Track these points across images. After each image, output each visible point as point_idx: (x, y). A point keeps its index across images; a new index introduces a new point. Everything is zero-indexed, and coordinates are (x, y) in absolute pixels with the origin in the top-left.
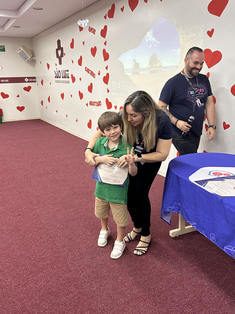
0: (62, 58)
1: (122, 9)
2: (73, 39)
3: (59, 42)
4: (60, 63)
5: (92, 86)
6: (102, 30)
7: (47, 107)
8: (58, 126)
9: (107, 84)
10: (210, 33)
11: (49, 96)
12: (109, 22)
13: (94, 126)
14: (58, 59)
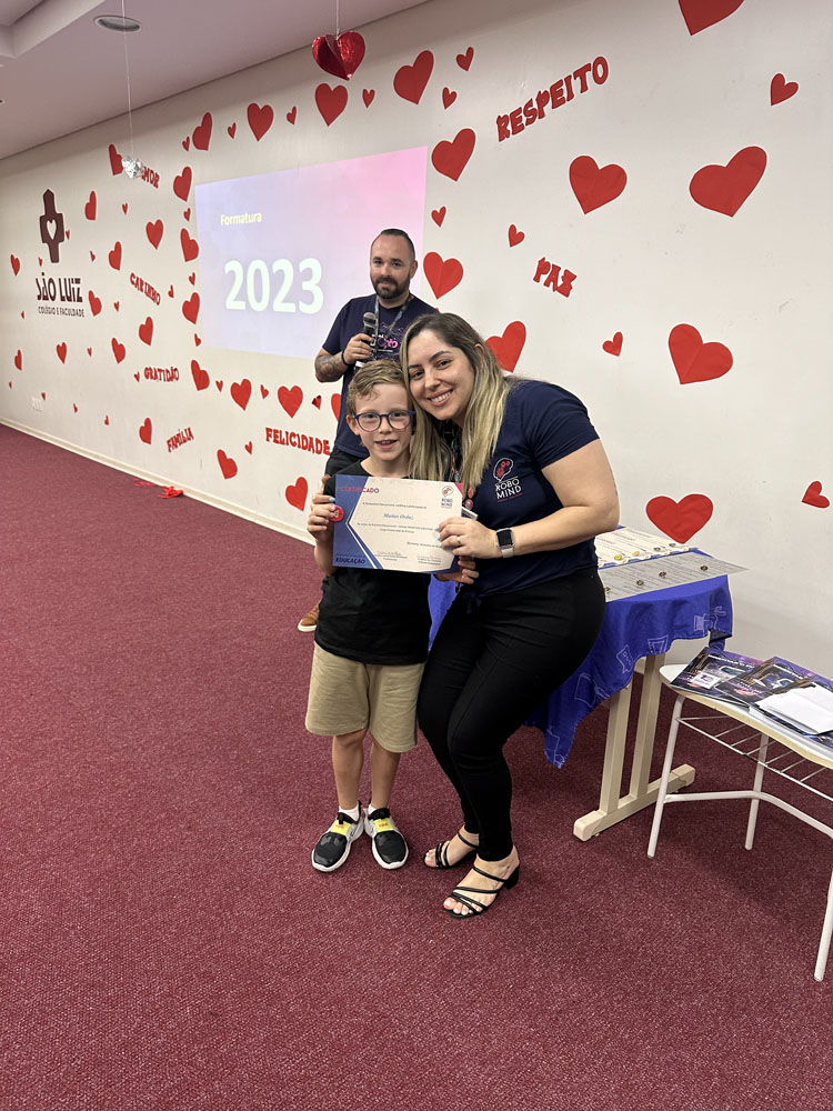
0: (60, 244)
1: (232, 131)
2: (93, 193)
3: (49, 198)
4: (55, 258)
5: (152, 326)
6: (178, 177)
7: (10, 385)
8: (46, 437)
9: (195, 323)
10: (438, 217)
11: (19, 352)
12: (196, 160)
13: (160, 435)
14: (46, 245)
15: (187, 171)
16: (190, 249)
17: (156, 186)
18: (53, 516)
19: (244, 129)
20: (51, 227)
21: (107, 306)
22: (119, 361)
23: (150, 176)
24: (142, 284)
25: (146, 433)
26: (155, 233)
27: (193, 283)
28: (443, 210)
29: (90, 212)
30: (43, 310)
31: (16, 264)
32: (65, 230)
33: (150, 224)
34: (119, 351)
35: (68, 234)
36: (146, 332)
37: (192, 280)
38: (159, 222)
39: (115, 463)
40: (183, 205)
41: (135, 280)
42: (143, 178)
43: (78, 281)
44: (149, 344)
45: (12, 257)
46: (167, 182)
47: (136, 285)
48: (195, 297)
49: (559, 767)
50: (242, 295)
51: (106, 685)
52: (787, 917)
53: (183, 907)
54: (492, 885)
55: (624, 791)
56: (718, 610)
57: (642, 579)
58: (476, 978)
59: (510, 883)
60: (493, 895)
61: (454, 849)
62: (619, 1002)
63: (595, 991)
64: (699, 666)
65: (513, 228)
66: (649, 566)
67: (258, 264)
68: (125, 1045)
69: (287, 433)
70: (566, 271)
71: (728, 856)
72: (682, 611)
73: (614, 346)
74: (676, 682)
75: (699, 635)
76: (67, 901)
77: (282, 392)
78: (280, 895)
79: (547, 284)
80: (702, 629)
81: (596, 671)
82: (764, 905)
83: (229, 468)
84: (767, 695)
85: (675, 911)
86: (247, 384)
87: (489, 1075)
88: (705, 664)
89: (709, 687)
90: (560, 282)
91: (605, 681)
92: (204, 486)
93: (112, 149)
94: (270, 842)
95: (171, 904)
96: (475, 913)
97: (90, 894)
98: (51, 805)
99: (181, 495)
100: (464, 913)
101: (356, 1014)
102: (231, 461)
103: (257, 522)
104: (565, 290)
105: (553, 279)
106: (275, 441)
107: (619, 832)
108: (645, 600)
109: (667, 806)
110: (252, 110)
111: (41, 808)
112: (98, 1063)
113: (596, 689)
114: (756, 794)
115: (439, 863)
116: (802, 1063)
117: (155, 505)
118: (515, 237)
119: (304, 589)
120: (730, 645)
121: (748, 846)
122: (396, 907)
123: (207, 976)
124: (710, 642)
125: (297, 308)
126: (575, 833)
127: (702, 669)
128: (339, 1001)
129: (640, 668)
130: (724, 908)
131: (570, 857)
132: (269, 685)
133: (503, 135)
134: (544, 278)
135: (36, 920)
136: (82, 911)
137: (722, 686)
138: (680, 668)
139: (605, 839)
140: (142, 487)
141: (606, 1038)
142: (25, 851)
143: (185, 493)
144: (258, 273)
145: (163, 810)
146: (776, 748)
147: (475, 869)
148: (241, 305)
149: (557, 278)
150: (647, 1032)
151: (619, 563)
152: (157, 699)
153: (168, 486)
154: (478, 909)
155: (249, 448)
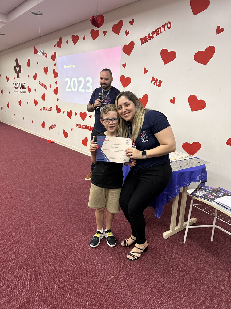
0: (20, 73)
1: (67, 42)
2: (29, 59)
3: (17, 61)
4: (18, 77)
5: (45, 96)
6: (52, 55)
7: (6, 112)
8: (16, 126)
9: (57, 95)
10: (124, 66)
11: (8, 103)
12: (57, 50)
13: (47, 126)
14: (16, 74)
15: (55, 53)
16: (56, 75)
17: (46, 57)
18: (18, 148)
19: (71, 42)
20: (18, 69)
21: (33, 90)
22: (36, 106)
23: (45, 55)
24: (42, 84)
25: (43, 125)
26: (46, 70)
27: (56, 84)
28: (126, 63)
29: (28, 64)
30: (15, 91)
31: (8, 79)
32: (21, 69)
33: (45, 68)
34: (36, 103)
35: (22, 70)
36: (43, 97)
37: (56, 83)
38: (47, 67)
39: (34, 133)
40: (54, 63)
41: (40, 83)
42: (43, 55)
43: (25, 83)
44: (44, 100)
45: (7, 77)
46: (49, 56)
47: (41, 84)
48: (57, 88)
49: (159, 218)
50: (70, 87)
51: (32, 195)
52: (223, 261)
53: (54, 257)
54: (140, 251)
55: (177, 225)
56: (203, 174)
57: (182, 165)
58: (136, 278)
59: (145, 251)
60: (141, 254)
61: (129, 241)
62: (176, 284)
63: (170, 281)
64: (198, 190)
65: (145, 69)
66: (184, 162)
67: (74, 79)
68: (38, 296)
69: (82, 125)
70: (160, 80)
71: (206, 243)
72: (193, 174)
73: (173, 101)
74: (191, 194)
75: (198, 181)
76: (22, 255)
77: (81, 114)
78: (81, 254)
79: (154, 84)
80: (199, 179)
81: (169, 191)
82: (216, 257)
83: (66, 135)
84: (217, 198)
85: (192, 259)
86: (71, 112)
87: (140, 305)
88: (199, 189)
89: (201, 196)
90: (158, 83)
91: (171, 194)
92: (59, 140)
93: (34, 47)
94: (78, 239)
95: (51, 256)
96: (135, 259)
97: (28, 253)
98: (17, 228)
99: (53, 142)
100: (132, 259)
101: (103, 288)
102: (67, 133)
103: (74, 150)
104: (159, 86)
105: (156, 82)
106: (79, 127)
107: (175, 236)
108: (183, 171)
109: (189, 229)
110: (73, 36)
111: (14, 230)
112: (30, 301)
113: (169, 196)
114: (214, 226)
115: (125, 245)
116: (228, 302)
117: (46, 145)
118: (146, 71)
119: (87, 168)
120: (206, 184)
121: (212, 240)
122: (113, 257)
123: (61, 277)
124: (201, 183)
125: (85, 91)
126: (163, 237)
127: (199, 191)
128: (97, 284)
129: (181, 191)
130: (205, 258)
131: (162, 243)
132: (77, 195)
133: (142, 43)
134: (153, 82)
135: (13, 261)
136: (26, 258)
137: (204, 195)
138: (193, 190)
139: (172, 238)
140: (42, 140)
141: (173, 295)
142: (10, 241)
143: (54, 142)
144: (74, 81)
145: (48, 230)
146: (220, 213)
147: (135, 247)
148: (70, 90)
149: (157, 82)
150: (184, 293)
151: (175, 161)
152: (46, 199)
153: (49, 140)
154: (136, 258)
155: (72, 129)
